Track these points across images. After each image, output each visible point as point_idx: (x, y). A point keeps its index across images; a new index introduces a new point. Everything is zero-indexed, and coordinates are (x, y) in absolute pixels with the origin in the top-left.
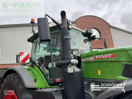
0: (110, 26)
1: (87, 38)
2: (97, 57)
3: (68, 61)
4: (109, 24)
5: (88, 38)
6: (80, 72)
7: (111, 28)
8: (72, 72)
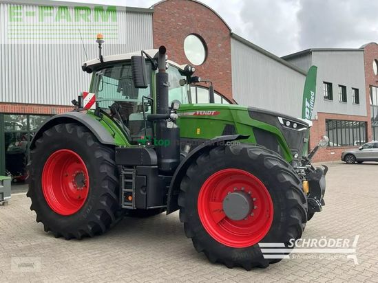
0: (231, 35)
1: (185, 77)
2: (198, 112)
3: (166, 115)
4: (230, 30)
5: (187, 77)
6: (177, 128)
7: (232, 40)
8: (171, 127)
